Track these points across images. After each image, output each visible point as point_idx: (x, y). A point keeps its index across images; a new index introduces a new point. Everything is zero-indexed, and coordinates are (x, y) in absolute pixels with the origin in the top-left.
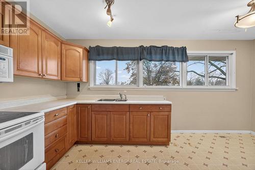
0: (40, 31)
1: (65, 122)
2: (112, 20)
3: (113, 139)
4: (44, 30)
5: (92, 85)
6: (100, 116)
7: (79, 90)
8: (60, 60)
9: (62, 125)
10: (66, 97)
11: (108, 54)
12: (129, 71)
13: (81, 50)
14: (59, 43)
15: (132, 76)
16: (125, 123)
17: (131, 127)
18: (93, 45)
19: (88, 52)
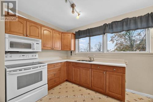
0: (52, 30)
1: (60, 70)
2: (79, 14)
3: (82, 84)
4: (53, 30)
5: (77, 52)
6: (77, 69)
7: (71, 55)
8: (61, 41)
9: (58, 70)
10: (66, 58)
11: (84, 34)
12: (113, 42)
13: (70, 35)
14: (61, 34)
15: (116, 45)
16: (89, 75)
17: (92, 79)
18: (77, 31)
19: (75, 34)
